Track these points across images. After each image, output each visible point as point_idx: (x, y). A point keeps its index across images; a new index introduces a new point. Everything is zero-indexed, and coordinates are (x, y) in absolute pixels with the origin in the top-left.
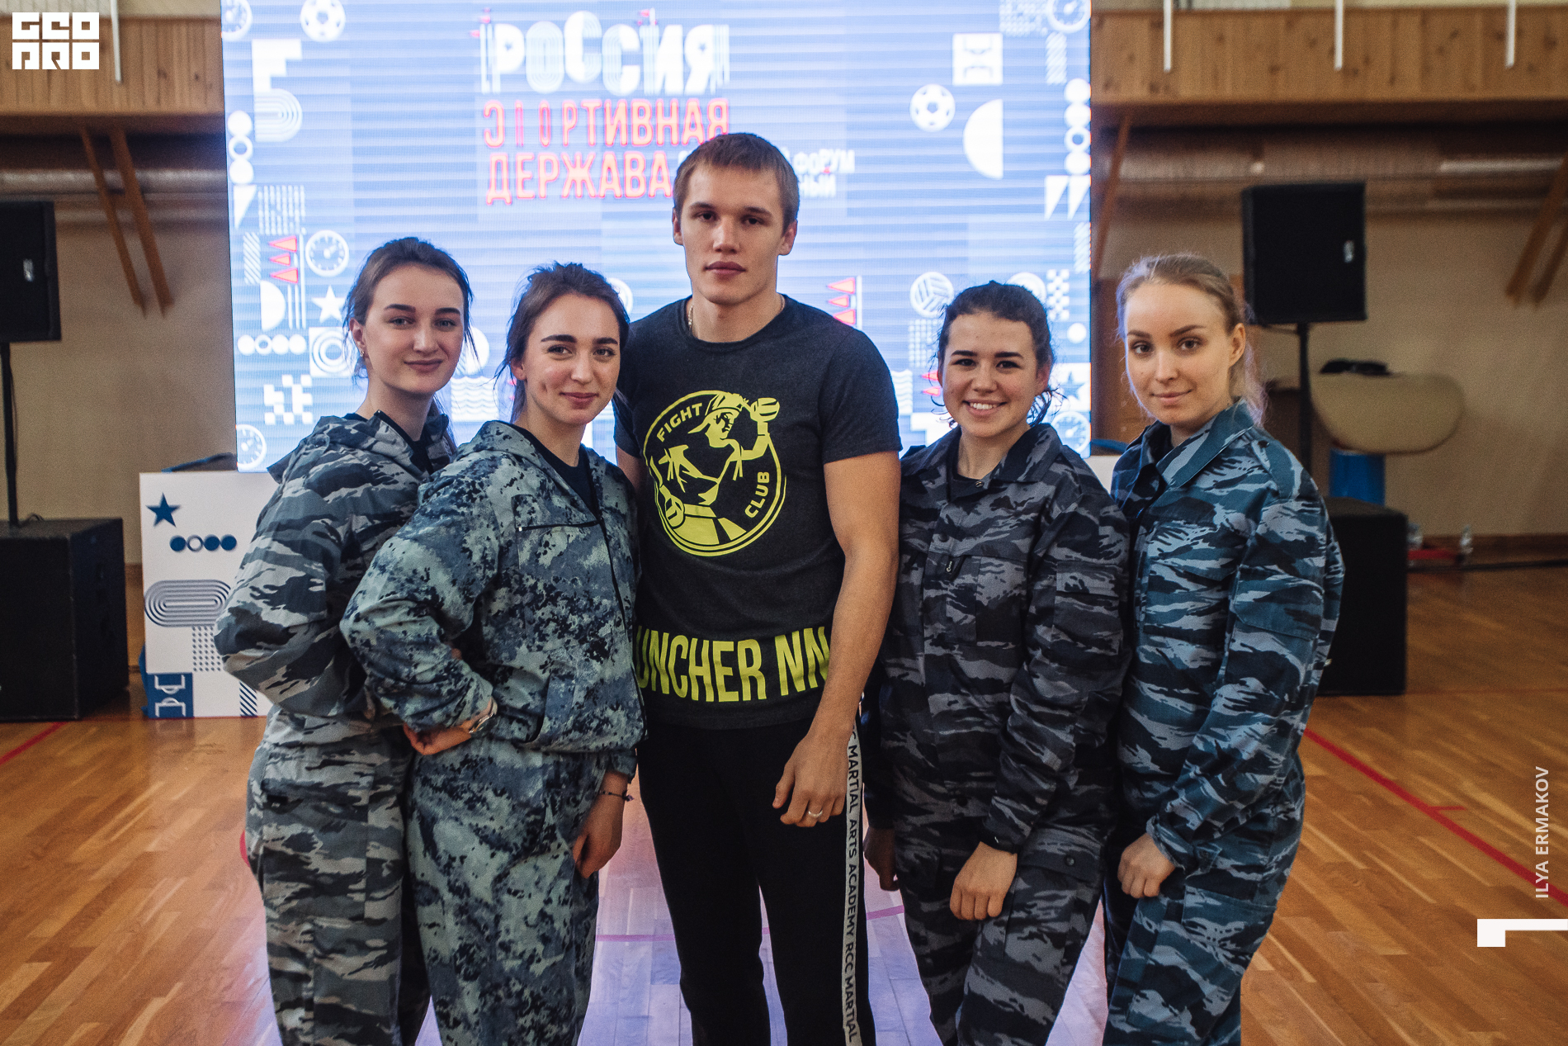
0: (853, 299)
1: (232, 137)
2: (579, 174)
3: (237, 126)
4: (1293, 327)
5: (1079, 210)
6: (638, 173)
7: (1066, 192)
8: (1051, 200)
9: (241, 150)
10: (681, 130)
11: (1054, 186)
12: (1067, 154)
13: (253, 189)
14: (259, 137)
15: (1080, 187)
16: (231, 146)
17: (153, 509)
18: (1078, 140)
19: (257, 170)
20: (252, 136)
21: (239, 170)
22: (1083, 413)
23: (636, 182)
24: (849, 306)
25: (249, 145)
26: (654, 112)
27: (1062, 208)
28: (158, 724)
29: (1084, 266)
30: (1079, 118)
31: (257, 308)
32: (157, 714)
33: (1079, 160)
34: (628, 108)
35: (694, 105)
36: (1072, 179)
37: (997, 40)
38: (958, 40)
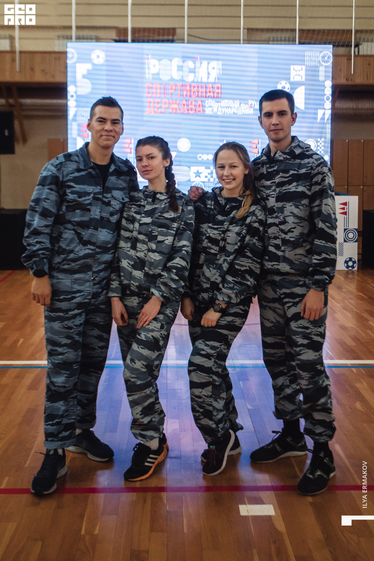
1: (69, 93)
2: (175, 106)
3: (71, 89)
5: (328, 119)
6: (193, 106)
7: (324, 114)
8: (320, 116)
9: (72, 97)
10: (206, 94)
11: (320, 112)
12: (325, 102)
13: (75, 109)
14: (78, 93)
15: (328, 113)
16: (69, 95)
18: (328, 99)
19: (78, 103)
20: (76, 92)
21: (71, 103)
23: (192, 109)
24: (256, 148)
25: (75, 95)
26: (198, 87)
27: (323, 118)
29: (329, 136)
30: (328, 91)
31: (75, 144)
33: (328, 105)
34: (190, 86)
35: (210, 86)
36: (326, 111)
37: (304, 67)
38: (292, 67)
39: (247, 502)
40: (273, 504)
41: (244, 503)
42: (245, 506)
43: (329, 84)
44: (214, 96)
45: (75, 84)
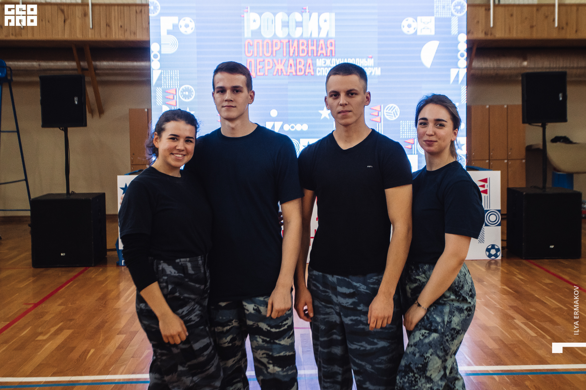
0: (380, 113)
1: (153, 52)
2: (280, 67)
3: (154, 48)
4: (540, 124)
5: (462, 81)
6: (302, 67)
7: (458, 75)
8: (452, 78)
9: (155, 57)
10: (317, 52)
11: (453, 72)
12: (459, 60)
13: (160, 71)
14: (162, 53)
15: (463, 72)
16: (152, 55)
17: (122, 188)
18: (462, 56)
19: (161, 64)
20: (160, 52)
21: (155, 64)
22: (463, 155)
23: (301, 70)
24: (378, 115)
25: (159, 55)
26: (308, 45)
27: (456, 80)
28: (123, 268)
30: (463, 47)
32: (123, 264)
33: (463, 63)
34: (298, 42)
35: (322, 42)
36: (460, 70)
37: (433, 18)
38: (419, 17)
43: (463, 38)
44: (327, 53)
45: (159, 41)
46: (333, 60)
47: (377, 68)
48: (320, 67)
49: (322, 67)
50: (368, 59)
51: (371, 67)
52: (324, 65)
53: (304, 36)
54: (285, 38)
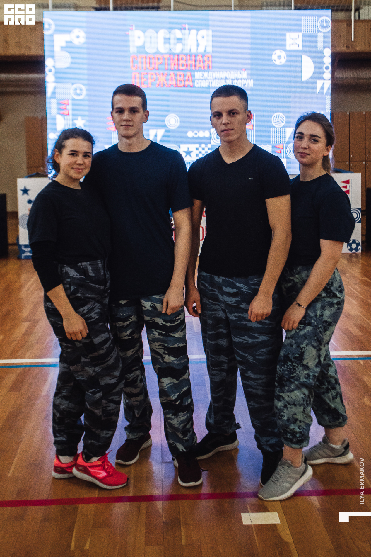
1: (47, 66)
2: (162, 79)
3: (49, 63)
6: (182, 80)
7: (323, 86)
9: (50, 71)
10: (196, 65)
12: (324, 72)
13: (54, 84)
14: (56, 67)
15: (328, 84)
16: (47, 70)
17: (22, 190)
18: (327, 68)
19: (56, 78)
20: (54, 66)
21: (50, 78)
23: (181, 82)
25: (53, 70)
26: (187, 59)
27: (322, 89)
28: (23, 261)
30: (328, 60)
31: (55, 124)
32: (23, 258)
33: (328, 75)
34: (178, 56)
35: (200, 57)
37: (301, 34)
38: (288, 34)
39: (249, 510)
40: (278, 512)
41: (246, 511)
42: (248, 514)
43: (328, 52)
44: (204, 67)
45: (53, 57)
46: (210, 73)
47: (249, 80)
48: (198, 80)
49: (200, 79)
50: (242, 72)
51: (245, 79)
52: (201, 78)
53: (184, 52)
54: (166, 54)
